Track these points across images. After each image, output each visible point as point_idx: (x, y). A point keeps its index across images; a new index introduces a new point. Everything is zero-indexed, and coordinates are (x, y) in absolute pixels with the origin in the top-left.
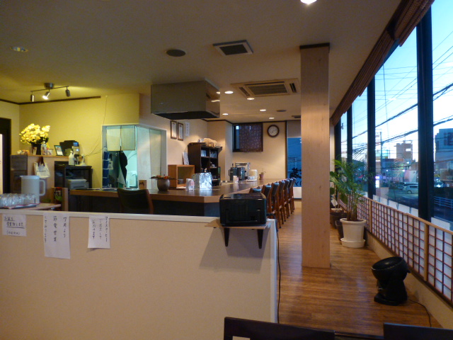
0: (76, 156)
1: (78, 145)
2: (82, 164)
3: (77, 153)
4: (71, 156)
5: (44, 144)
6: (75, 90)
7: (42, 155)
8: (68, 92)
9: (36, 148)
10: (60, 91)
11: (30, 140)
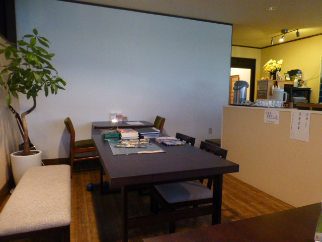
0: (299, 81)
1: (301, 73)
2: (303, 87)
3: (300, 79)
4: (296, 80)
5: (278, 73)
6: (303, 31)
7: (276, 80)
8: (298, 34)
9: (273, 76)
10: (292, 34)
11: (270, 70)
